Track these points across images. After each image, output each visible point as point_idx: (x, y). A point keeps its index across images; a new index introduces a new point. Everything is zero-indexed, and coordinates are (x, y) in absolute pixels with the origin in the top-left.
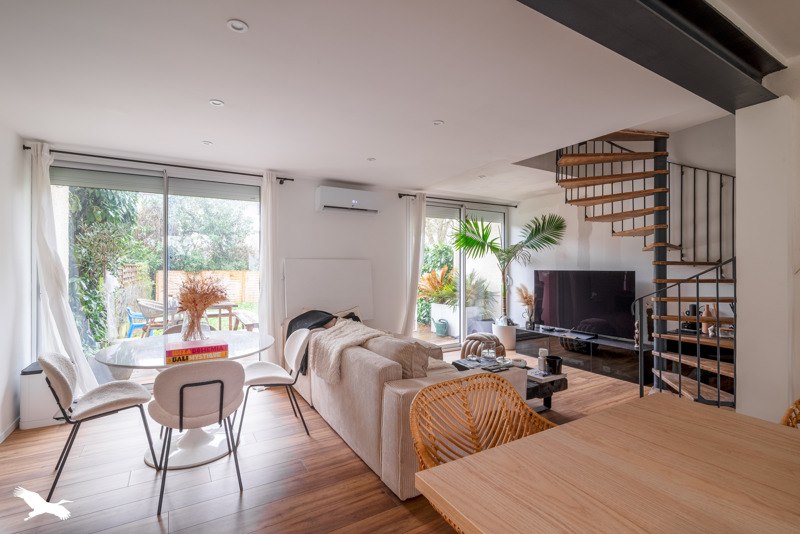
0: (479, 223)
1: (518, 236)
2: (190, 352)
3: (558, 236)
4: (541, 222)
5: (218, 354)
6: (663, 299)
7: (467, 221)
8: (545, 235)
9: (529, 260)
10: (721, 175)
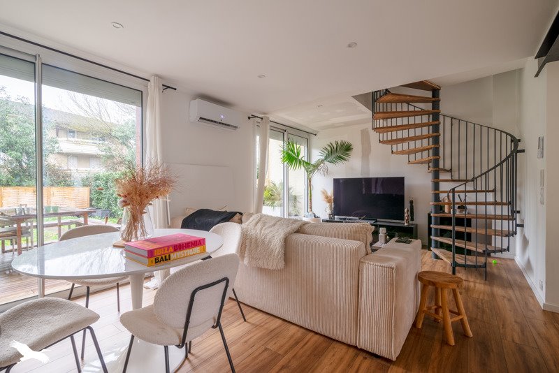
0: (295, 145)
1: (317, 156)
2: (171, 249)
3: (347, 155)
4: (335, 146)
5: (197, 250)
6: (437, 192)
7: (289, 143)
8: (339, 154)
9: (327, 172)
10: (452, 118)
